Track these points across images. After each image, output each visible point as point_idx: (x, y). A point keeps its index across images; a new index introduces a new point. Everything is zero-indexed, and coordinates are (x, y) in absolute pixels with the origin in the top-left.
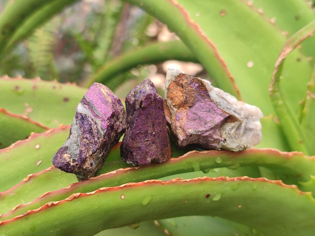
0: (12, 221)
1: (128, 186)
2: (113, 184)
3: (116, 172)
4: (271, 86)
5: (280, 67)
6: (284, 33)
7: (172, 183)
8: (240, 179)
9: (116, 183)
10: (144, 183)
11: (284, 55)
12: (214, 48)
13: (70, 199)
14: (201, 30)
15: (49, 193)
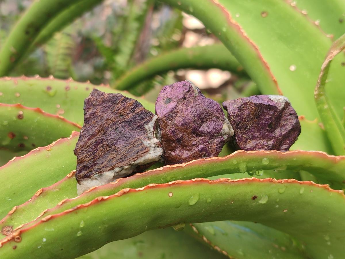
0: (61, 215)
1: (177, 183)
2: (159, 181)
3: (163, 169)
4: (316, 89)
5: (327, 69)
6: (328, 36)
7: (220, 182)
8: (288, 182)
9: (162, 181)
10: (192, 181)
11: (331, 57)
12: (257, 49)
13: (120, 195)
14: (242, 31)
15: (96, 188)
